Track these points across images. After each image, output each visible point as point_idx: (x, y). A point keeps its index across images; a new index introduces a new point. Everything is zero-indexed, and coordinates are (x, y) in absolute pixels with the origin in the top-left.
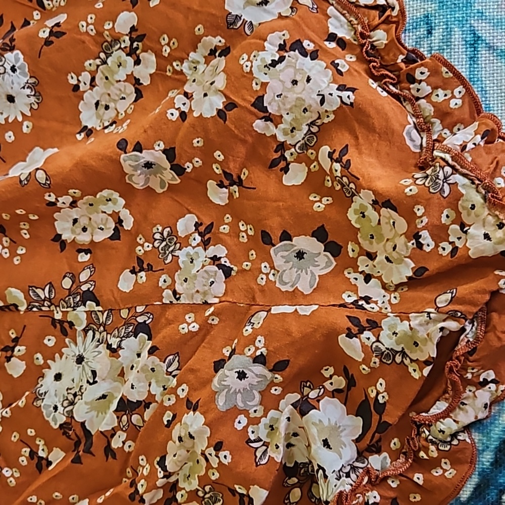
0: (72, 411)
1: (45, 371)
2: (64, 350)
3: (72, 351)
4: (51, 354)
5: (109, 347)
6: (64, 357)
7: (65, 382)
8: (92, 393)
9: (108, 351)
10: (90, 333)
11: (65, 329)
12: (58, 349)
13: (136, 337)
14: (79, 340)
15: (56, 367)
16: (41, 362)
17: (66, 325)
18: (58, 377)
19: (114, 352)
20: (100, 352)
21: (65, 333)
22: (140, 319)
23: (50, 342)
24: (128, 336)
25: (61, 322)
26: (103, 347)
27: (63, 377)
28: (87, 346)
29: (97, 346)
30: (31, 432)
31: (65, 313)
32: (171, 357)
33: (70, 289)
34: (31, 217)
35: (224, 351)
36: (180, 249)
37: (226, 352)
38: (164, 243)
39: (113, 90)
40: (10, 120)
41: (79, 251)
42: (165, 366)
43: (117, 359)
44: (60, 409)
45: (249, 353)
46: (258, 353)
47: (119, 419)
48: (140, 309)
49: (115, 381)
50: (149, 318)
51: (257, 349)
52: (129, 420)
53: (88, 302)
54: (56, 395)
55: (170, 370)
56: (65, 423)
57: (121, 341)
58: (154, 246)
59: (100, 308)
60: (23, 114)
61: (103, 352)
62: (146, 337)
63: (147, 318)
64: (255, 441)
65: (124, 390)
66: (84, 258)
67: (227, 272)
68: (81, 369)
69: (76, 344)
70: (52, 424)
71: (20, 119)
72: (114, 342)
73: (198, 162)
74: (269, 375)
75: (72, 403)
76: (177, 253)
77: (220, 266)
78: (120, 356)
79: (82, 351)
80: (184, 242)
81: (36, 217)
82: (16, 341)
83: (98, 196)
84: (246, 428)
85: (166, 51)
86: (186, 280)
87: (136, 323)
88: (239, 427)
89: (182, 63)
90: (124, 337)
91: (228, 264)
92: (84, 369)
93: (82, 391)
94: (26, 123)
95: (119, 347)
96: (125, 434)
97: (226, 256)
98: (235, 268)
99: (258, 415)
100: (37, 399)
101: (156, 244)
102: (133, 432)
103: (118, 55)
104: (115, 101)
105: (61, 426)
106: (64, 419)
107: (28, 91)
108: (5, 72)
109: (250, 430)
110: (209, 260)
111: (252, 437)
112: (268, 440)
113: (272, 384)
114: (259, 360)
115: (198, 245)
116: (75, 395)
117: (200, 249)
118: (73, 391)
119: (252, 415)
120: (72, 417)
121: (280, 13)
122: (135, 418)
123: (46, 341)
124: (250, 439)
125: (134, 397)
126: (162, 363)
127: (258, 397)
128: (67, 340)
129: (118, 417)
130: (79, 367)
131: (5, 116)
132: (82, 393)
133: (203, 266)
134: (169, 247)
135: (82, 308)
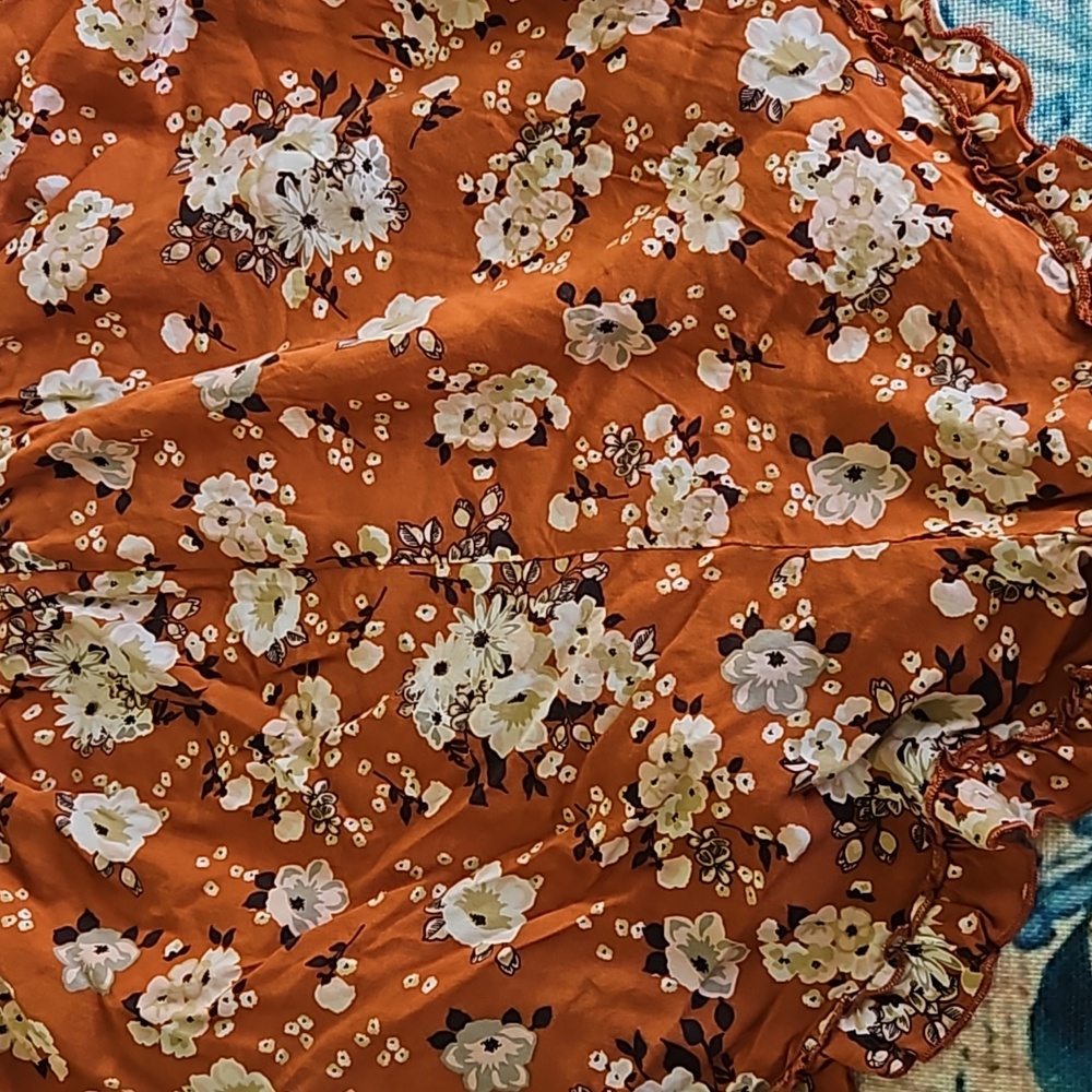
0: (466, 721)
1: (417, 661)
2: (450, 626)
3: (465, 627)
4: (427, 634)
5: (533, 617)
6: (451, 637)
7: (454, 676)
8: (502, 691)
9: (531, 624)
10: (498, 599)
11: (454, 593)
12: (441, 626)
13: (577, 601)
14: (479, 609)
15: (436, 653)
16: (411, 646)
17: (456, 587)
18: (441, 669)
19: (541, 623)
20: (517, 627)
21: (454, 601)
22: (588, 574)
23: (427, 614)
24: (565, 599)
25: (447, 581)
26: (521, 619)
27: (450, 669)
28: (492, 618)
29: (512, 617)
30: (393, 758)
31: (455, 567)
32: (642, 633)
33: (468, 528)
34: (398, 405)
35: (733, 621)
36: (651, 462)
37: (738, 622)
38: (622, 452)
39: (537, 204)
40: (353, 249)
41: (475, 463)
42: (632, 645)
43: (546, 634)
44: (445, 719)
45: (788, 626)
46: (802, 625)
47: (552, 733)
48: (589, 557)
49: (540, 673)
50: (602, 572)
51: (800, 618)
52: (569, 734)
53: (499, 548)
54: (436, 697)
55: (640, 652)
56: (454, 741)
57: (553, 607)
58: (604, 456)
59: (518, 558)
60: (374, 239)
61: (523, 625)
62: (594, 601)
63: (598, 573)
64: (795, 762)
65: (561, 686)
66: (483, 474)
67: (731, 497)
68: (482, 655)
69: (472, 616)
70: (432, 743)
71: (370, 246)
72: (540, 609)
73: (691, 322)
74: (821, 660)
75: (466, 709)
76: (648, 468)
77: (720, 489)
78: (550, 631)
79: (484, 627)
80: (657, 450)
81: (406, 406)
82: (368, 614)
83: (514, 375)
84: (781, 741)
85: (633, 142)
86: (665, 512)
87: (581, 579)
88: (770, 739)
89: (659, 163)
90: (558, 599)
91: (732, 485)
92: (487, 653)
93: (485, 689)
94: (381, 254)
95: (551, 615)
96: (562, 756)
97: (728, 473)
98: (744, 491)
99: (800, 724)
100: (405, 703)
101: (609, 453)
102: (575, 753)
103: (547, 146)
104: (538, 221)
105: (446, 745)
106: (453, 734)
107: (387, 202)
108: (354, 170)
109: (787, 744)
110: (701, 480)
111: (791, 756)
112: (815, 763)
113: (825, 675)
114: (805, 635)
115: (679, 455)
116: (471, 696)
117: (684, 462)
118: (467, 691)
119: (792, 723)
120: (468, 731)
121: (824, 86)
122: (579, 731)
123: (419, 614)
124: (786, 759)
125: (579, 696)
126: (627, 642)
127: (801, 697)
128: (456, 610)
129: (549, 730)
130: (479, 652)
131: (344, 241)
132: (485, 693)
133: (692, 489)
134: (631, 458)
135: (487, 558)
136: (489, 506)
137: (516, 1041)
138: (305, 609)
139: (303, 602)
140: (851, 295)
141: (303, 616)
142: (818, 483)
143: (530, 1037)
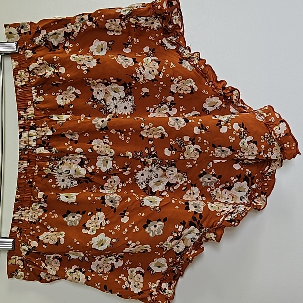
0: (148, 184)
1: (137, 173)
3: (147, 169)
4: (139, 170)
6: (144, 170)
7: (146, 176)
9: (162, 170)
10: (153, 165)
12: (142, 168)
14: (150, 166)
15: (141, 172)
16: (136, 171)
17: (145, 163)
20: (159, 170)
21: (145, 165)
24: (169, 167)
25: (143, 162)
27: (144, 175)
29: (157, 168)
31: (145, 160)
32: (184, 173)
33: (148, 153)
35: (201, 172)
36: (186, 145)
37: (202, 172)
38: (179, 142)
41: (149, 140)
44: (144, 184)
45: (211, 174)
46: (213, 174)
47: (166, 188)
51: (213, 173)
52: (169, 189)
53: (154, 157)
54: (142, 180)
55: (184, 176)
58: (176, 143)
59: (158, 159)
62: (174, 167)
69: (148, 167)
70: (141, 188)
72: (164, 168)
73: (193, 121)
74: (217, 179)
75: (148, 182)
77: (199, 151)
79: (151, 169)
80: (187, 143)
82: (127, 166)
84: (210, 191)
86: (188, 154)
88: (208, 191)
91: (201, 150)
92: (152, 173)
95: (167, 169)
96: (167, 192)
98: (203, 152)
99: (213, 188)
101: (177, 142)
105: (144, 189)
106: (145, 187)
109: (211, 192)
110: (195, 150)
111: (212, 194)
112: (216, 195)
113: (218, 182)
114: (214, 175)
116: (149, 180)
117: (192, 145)
119: (212, 188)
120: (148, 186)
122: (171, 188)
123: (138, 166)
126: (181, 174)
127: (213, 184)
128: (145, 166)
130: (150, 173)
132: (152, 179)
133: (193, 151)
134: (182, 144)
135: (152, 159)
136: (152, 149)
137: (160, 225)
138: (113, 164)
139: (113, 162)
140: (224, 120)
141: (113, 165)
142: (216, 151)
143: (163, 224)
